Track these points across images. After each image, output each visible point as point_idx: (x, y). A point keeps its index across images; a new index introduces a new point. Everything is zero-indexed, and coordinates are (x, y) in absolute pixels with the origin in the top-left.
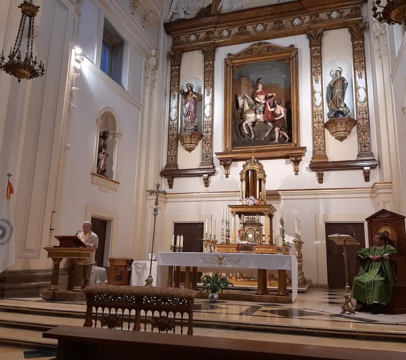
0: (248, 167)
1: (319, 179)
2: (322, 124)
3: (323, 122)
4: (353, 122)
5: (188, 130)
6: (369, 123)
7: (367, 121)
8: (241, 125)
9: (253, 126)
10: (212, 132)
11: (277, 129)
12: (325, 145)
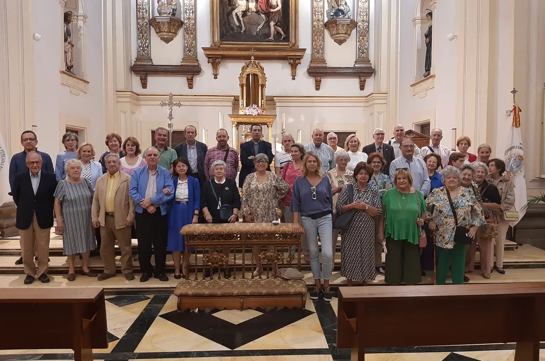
0: (248, 70)
1: (316, 86)
2: (322, 23)
3: (323, 21)
4: (353, 24)
5: (165, 13)
6: (368, 27)
7: (367, 24)
8: (230, 13)
9: (243, 16)
10: (195, 20)
11: (272, 24)
12: (323, 47)
